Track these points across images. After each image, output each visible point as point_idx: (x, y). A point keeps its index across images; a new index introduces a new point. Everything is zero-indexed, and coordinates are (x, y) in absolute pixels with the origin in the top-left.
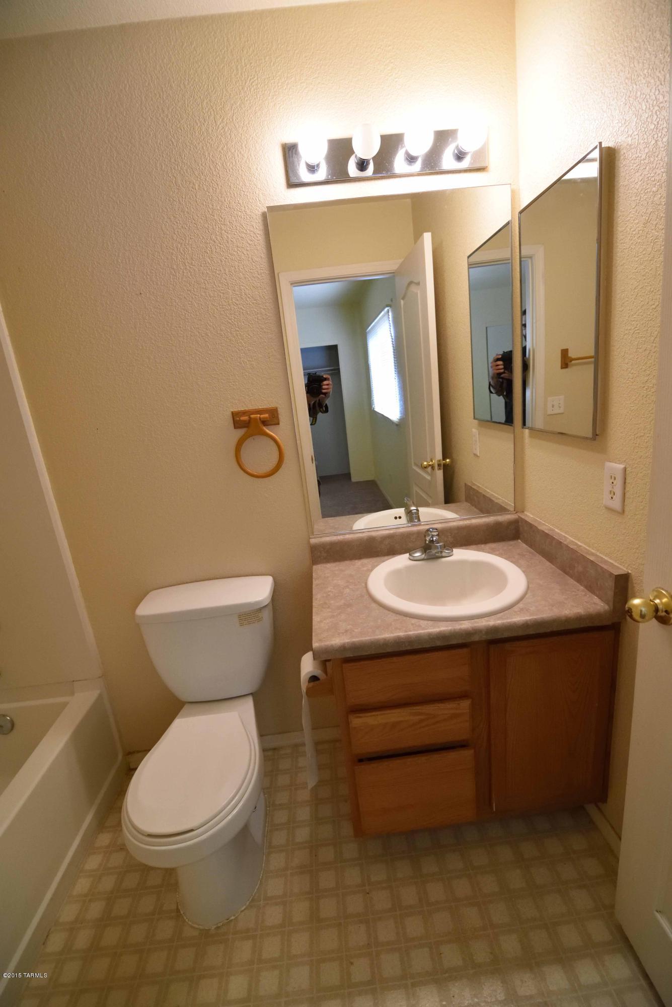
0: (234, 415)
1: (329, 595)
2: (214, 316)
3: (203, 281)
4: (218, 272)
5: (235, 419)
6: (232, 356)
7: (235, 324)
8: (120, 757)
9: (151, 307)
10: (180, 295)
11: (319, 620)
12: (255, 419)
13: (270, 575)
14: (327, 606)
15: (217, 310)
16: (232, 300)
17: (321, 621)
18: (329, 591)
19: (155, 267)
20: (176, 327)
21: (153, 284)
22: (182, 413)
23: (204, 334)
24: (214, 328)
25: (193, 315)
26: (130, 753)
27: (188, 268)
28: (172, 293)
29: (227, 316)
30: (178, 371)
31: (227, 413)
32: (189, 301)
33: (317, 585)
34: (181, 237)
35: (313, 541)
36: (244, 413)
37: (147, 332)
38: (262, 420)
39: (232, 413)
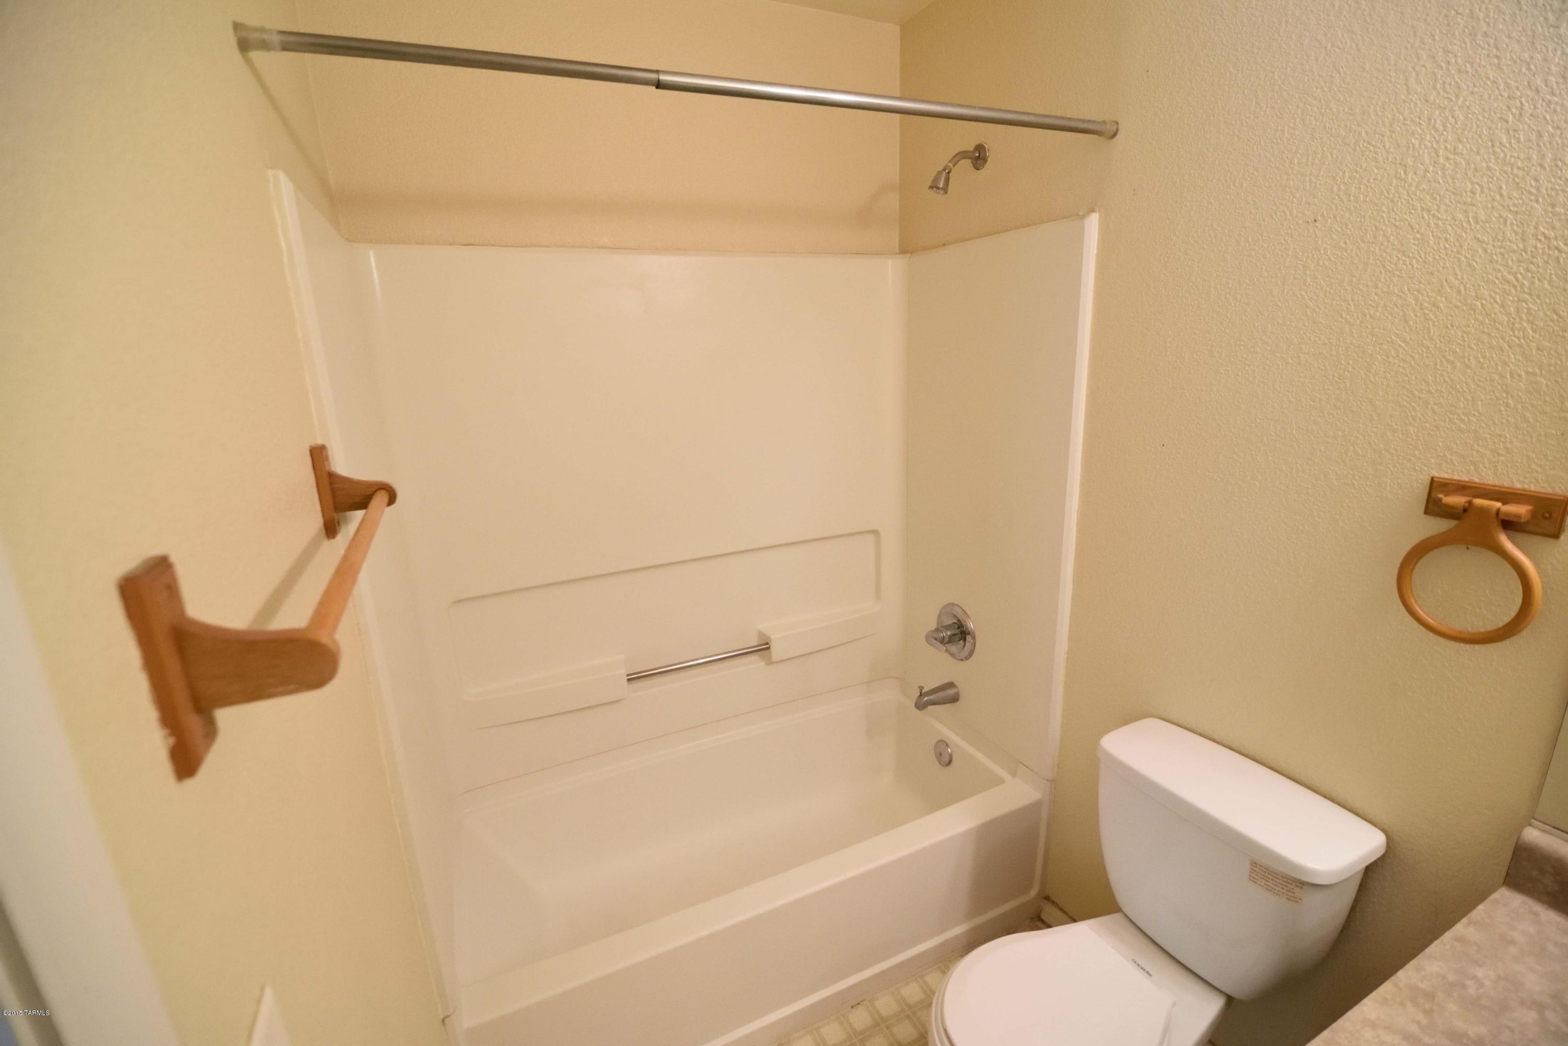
0: (1435, 486)
1: (1464, 986)
2: (1470, 265)
3: (1469, 186)
4: (1520, 164)
5: (1433, 495)
6: (1484, 357)
7: (1522, 285)
8: (1033, 893)
9: (1328, 247)
10: (1401, 220)
11: (1373, 1016)
12: (1483, 511)
13: (1384, 831)
14: (1427, 1006)
15: (1485, 250)
16: (1536, 228)
17: (1373, 1025)
18: (1474, 977)
19: (1364, 165)
20: (1367, 286)
21: (1349, 200)
22: (1318, 453)
23: (1429, 303)
24: (1459, 292)
25: (1418, 262)
26: (1047, 898)
27: (1441, 160)
28: (1382, 217)
29: (1507, 266)
30: (1339, 374)
31: (1421, 477)
32: (1418, 232)
33: (1461, 939)
34: (1447, 93)
35: (1534, 835)
36: (1461, 488)
37: (1303, 293)
38: (1501, 517)
39: (1432, 479)
